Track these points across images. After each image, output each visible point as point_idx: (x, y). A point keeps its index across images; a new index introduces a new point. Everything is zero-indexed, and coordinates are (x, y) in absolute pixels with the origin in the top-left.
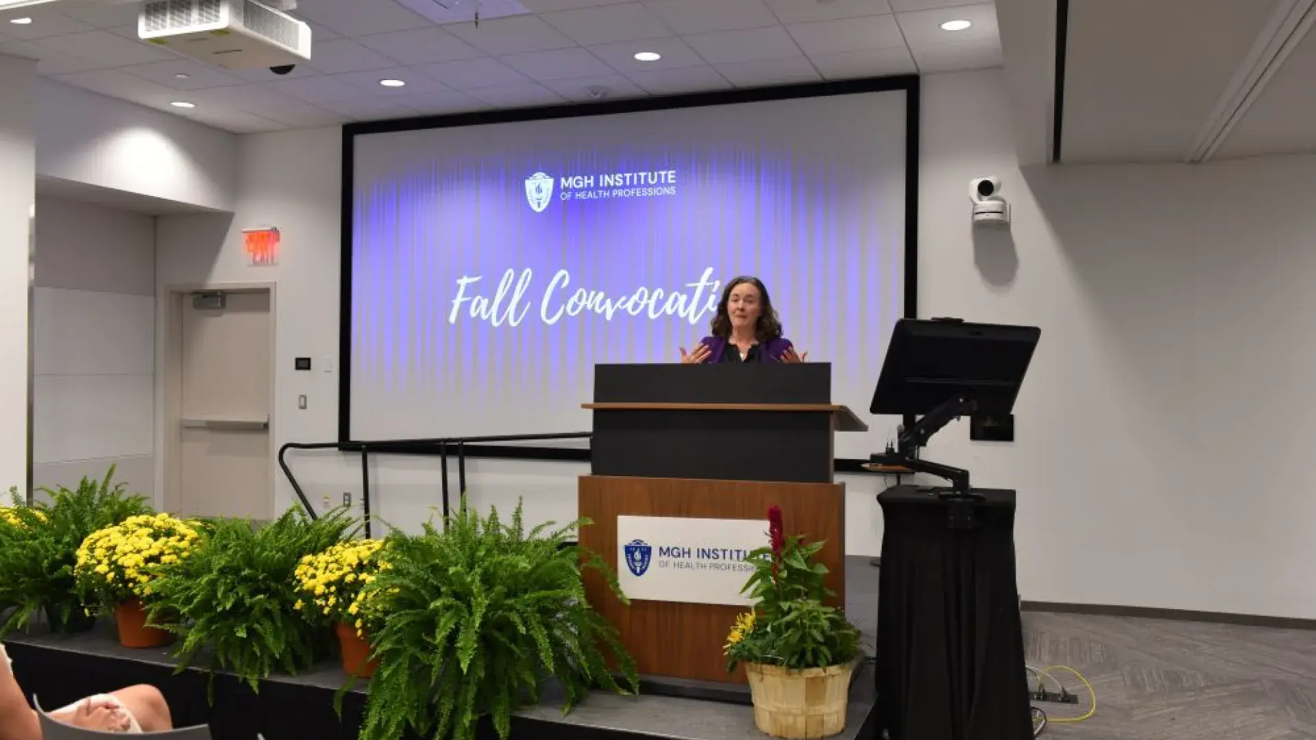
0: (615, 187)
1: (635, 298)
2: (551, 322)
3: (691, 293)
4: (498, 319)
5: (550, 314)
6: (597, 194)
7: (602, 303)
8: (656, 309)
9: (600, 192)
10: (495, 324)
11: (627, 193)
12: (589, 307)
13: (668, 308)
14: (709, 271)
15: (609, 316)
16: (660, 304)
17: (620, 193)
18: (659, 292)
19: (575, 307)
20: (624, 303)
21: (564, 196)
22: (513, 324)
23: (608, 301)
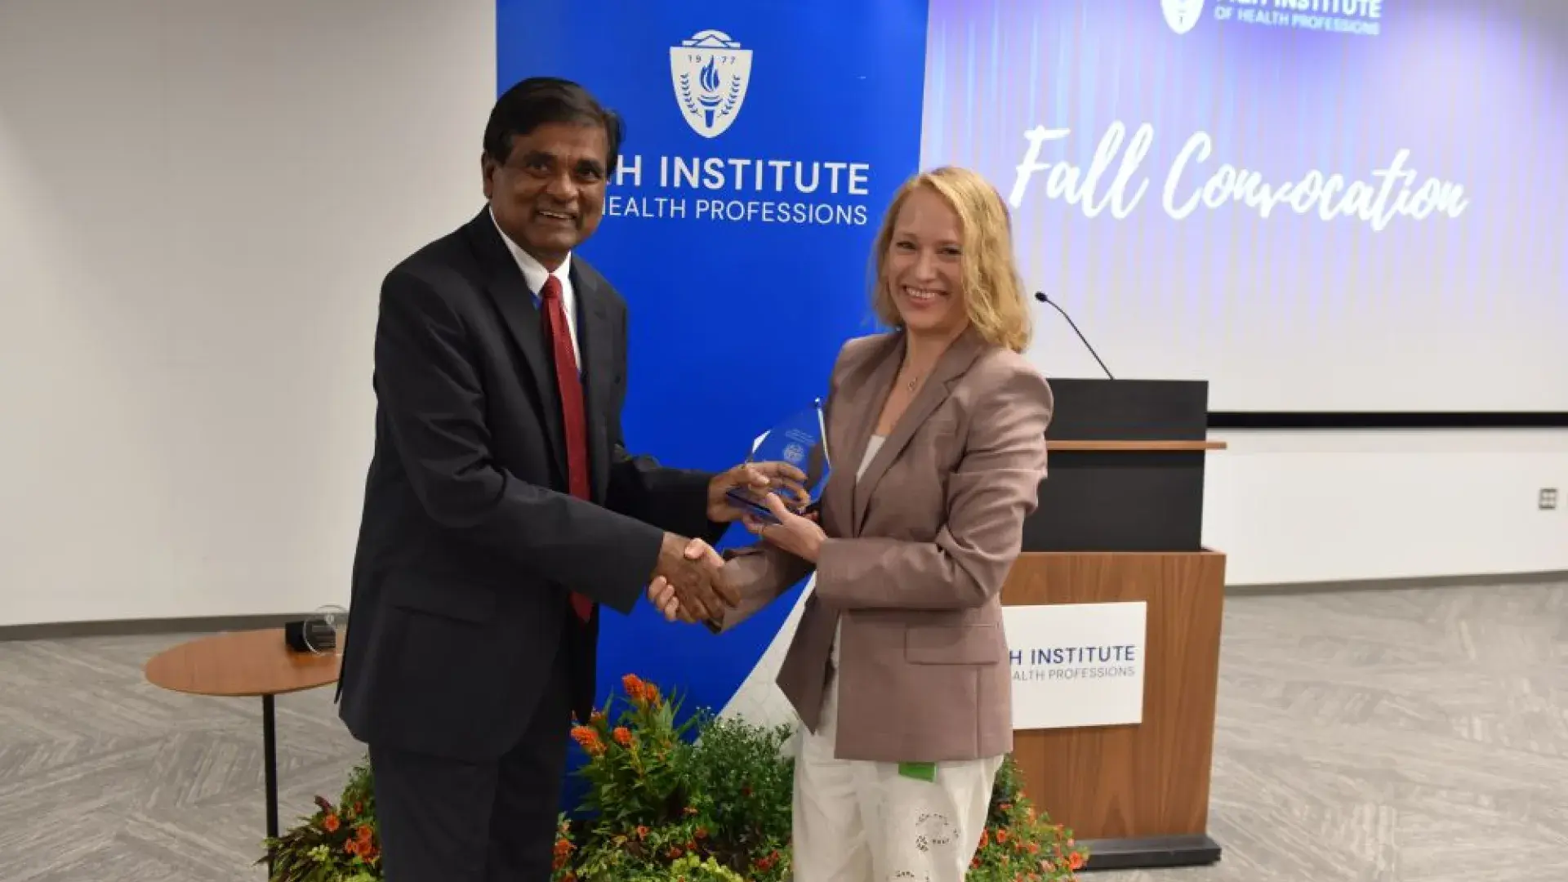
0: (1297, 11)
1: (1303, 187)
2: (1179, 214)
3: (1377, 183)
4: (1095, 205)
5: (1178, 203)
6: (1271, 18)
7: (1258, 189)
8: (1332, 206)
9: (1275, 14)
10: (1090, 211)
11: (1313, 22)
12: (1237, 197)
13: (1347, 206)
14: (1403, 155)
15: (1265, 212)
16: (1336, 198)
17: (1305, 21)
18: (1337, 180)
19: (1217, 193)
20: (1287, 193)
21: (1221, 12)
22: (1118, 213)
23: (1266, 188)
